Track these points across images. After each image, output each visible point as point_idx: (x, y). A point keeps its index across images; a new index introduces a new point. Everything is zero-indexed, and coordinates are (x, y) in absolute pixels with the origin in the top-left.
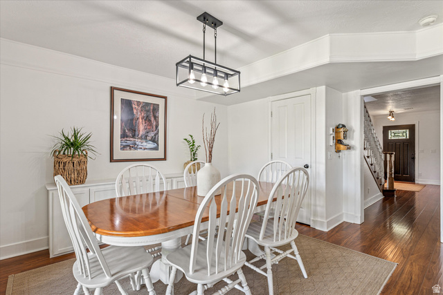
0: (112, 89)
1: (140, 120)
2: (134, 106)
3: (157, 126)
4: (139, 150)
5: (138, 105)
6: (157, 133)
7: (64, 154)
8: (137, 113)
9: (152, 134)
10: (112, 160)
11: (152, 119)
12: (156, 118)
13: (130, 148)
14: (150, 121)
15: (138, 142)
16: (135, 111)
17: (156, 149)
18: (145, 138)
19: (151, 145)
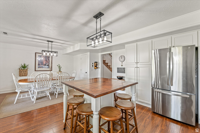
0: (36, 53)
3: (49, 62)
6: (49, 64)
7: (22, 69)
9: (48, 64)
10: (35, 71)
11: (48, 60)
12: (49, 60)
14: (47, 61)
15: (43, 66)
18: (45, 65)
19: (47, 67)
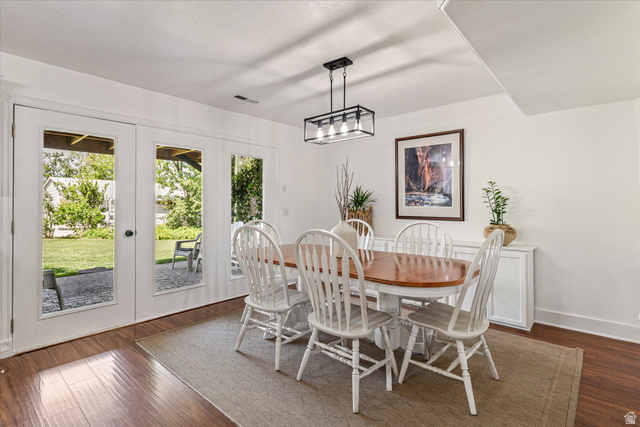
1: (426, 169)
2: (418, 154)
4: (426, 206)
5: (423, 152)
8: (422, 161)
13: (416, 203)
16: (420, 159)
17: (448, 204)
